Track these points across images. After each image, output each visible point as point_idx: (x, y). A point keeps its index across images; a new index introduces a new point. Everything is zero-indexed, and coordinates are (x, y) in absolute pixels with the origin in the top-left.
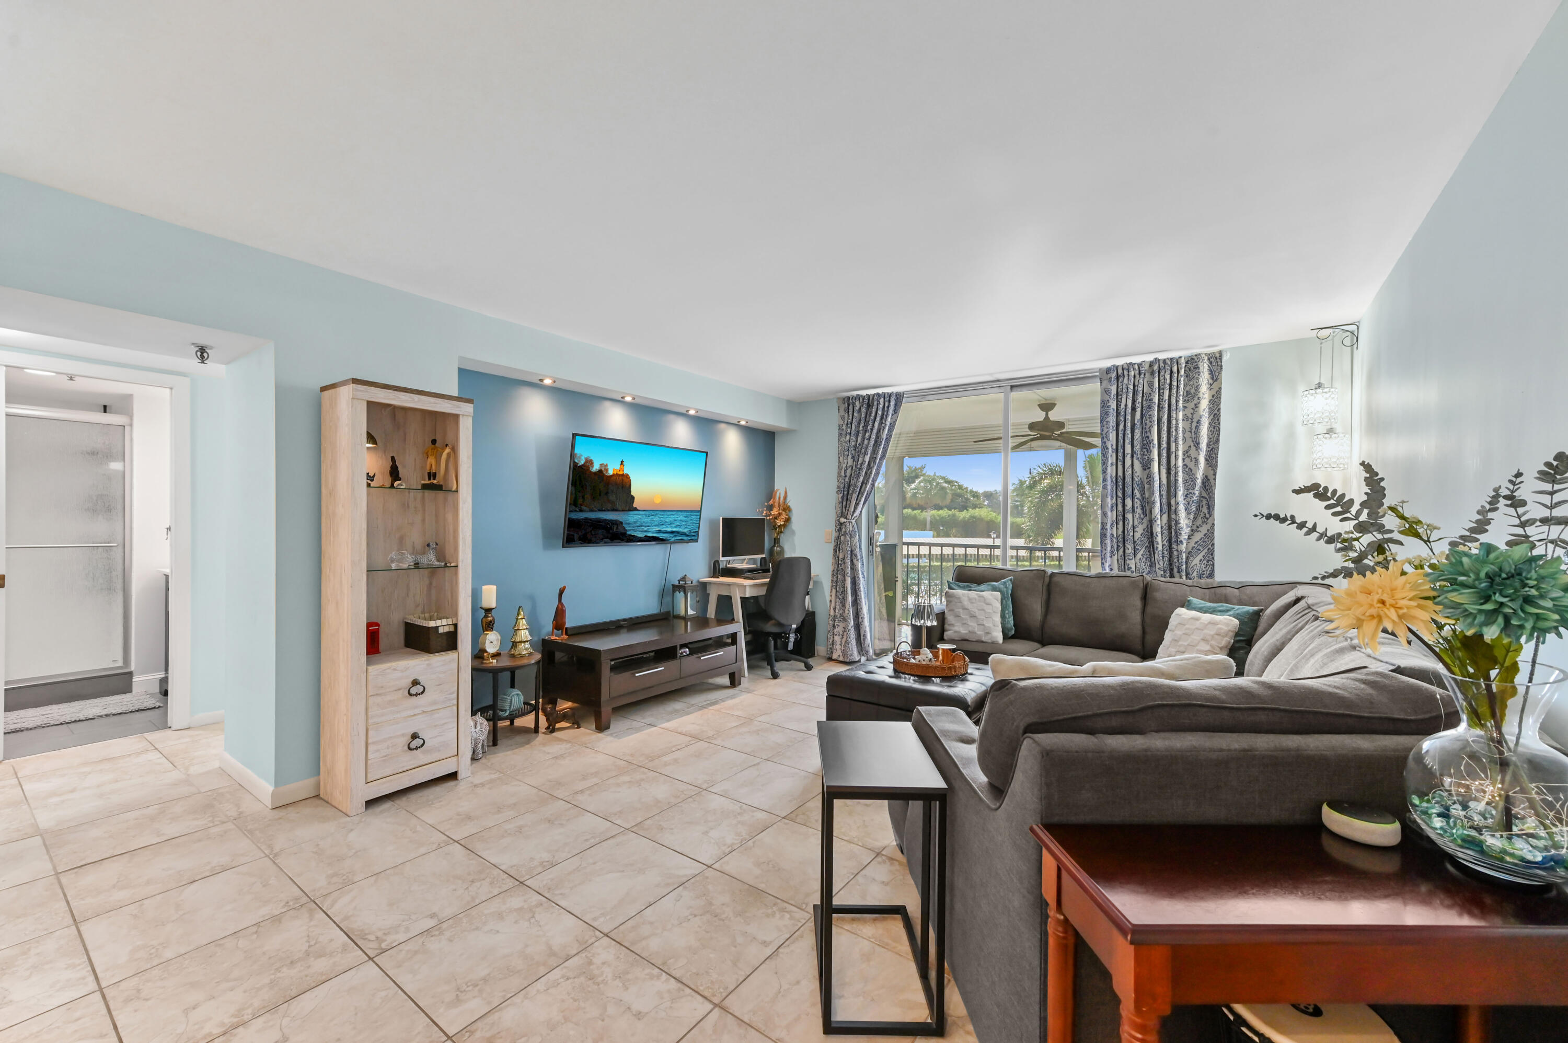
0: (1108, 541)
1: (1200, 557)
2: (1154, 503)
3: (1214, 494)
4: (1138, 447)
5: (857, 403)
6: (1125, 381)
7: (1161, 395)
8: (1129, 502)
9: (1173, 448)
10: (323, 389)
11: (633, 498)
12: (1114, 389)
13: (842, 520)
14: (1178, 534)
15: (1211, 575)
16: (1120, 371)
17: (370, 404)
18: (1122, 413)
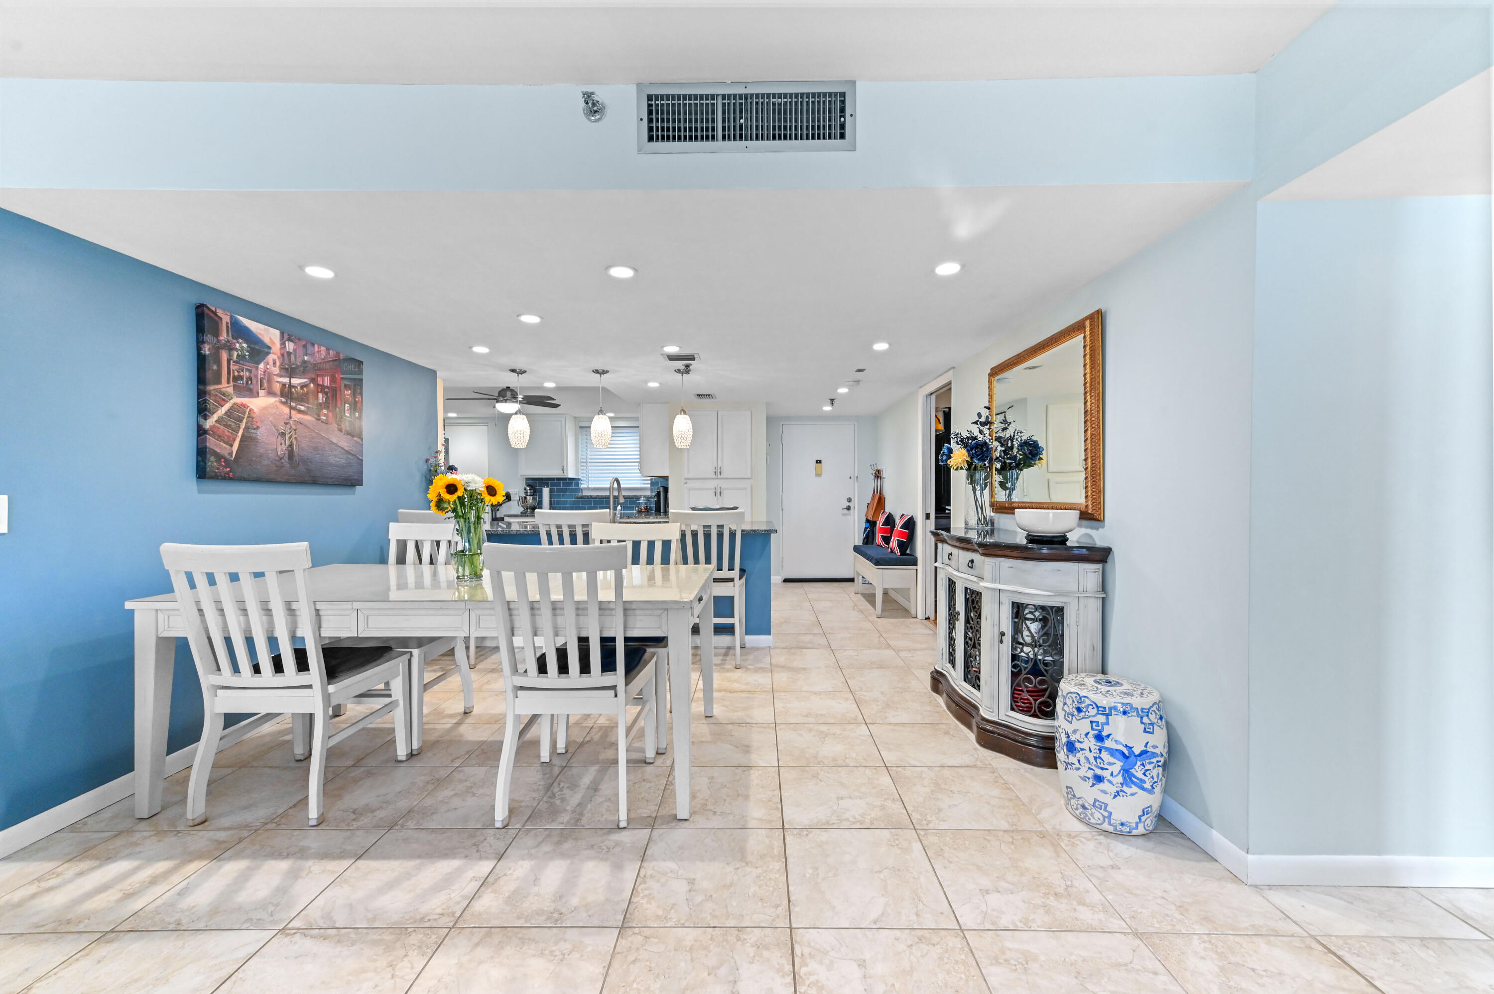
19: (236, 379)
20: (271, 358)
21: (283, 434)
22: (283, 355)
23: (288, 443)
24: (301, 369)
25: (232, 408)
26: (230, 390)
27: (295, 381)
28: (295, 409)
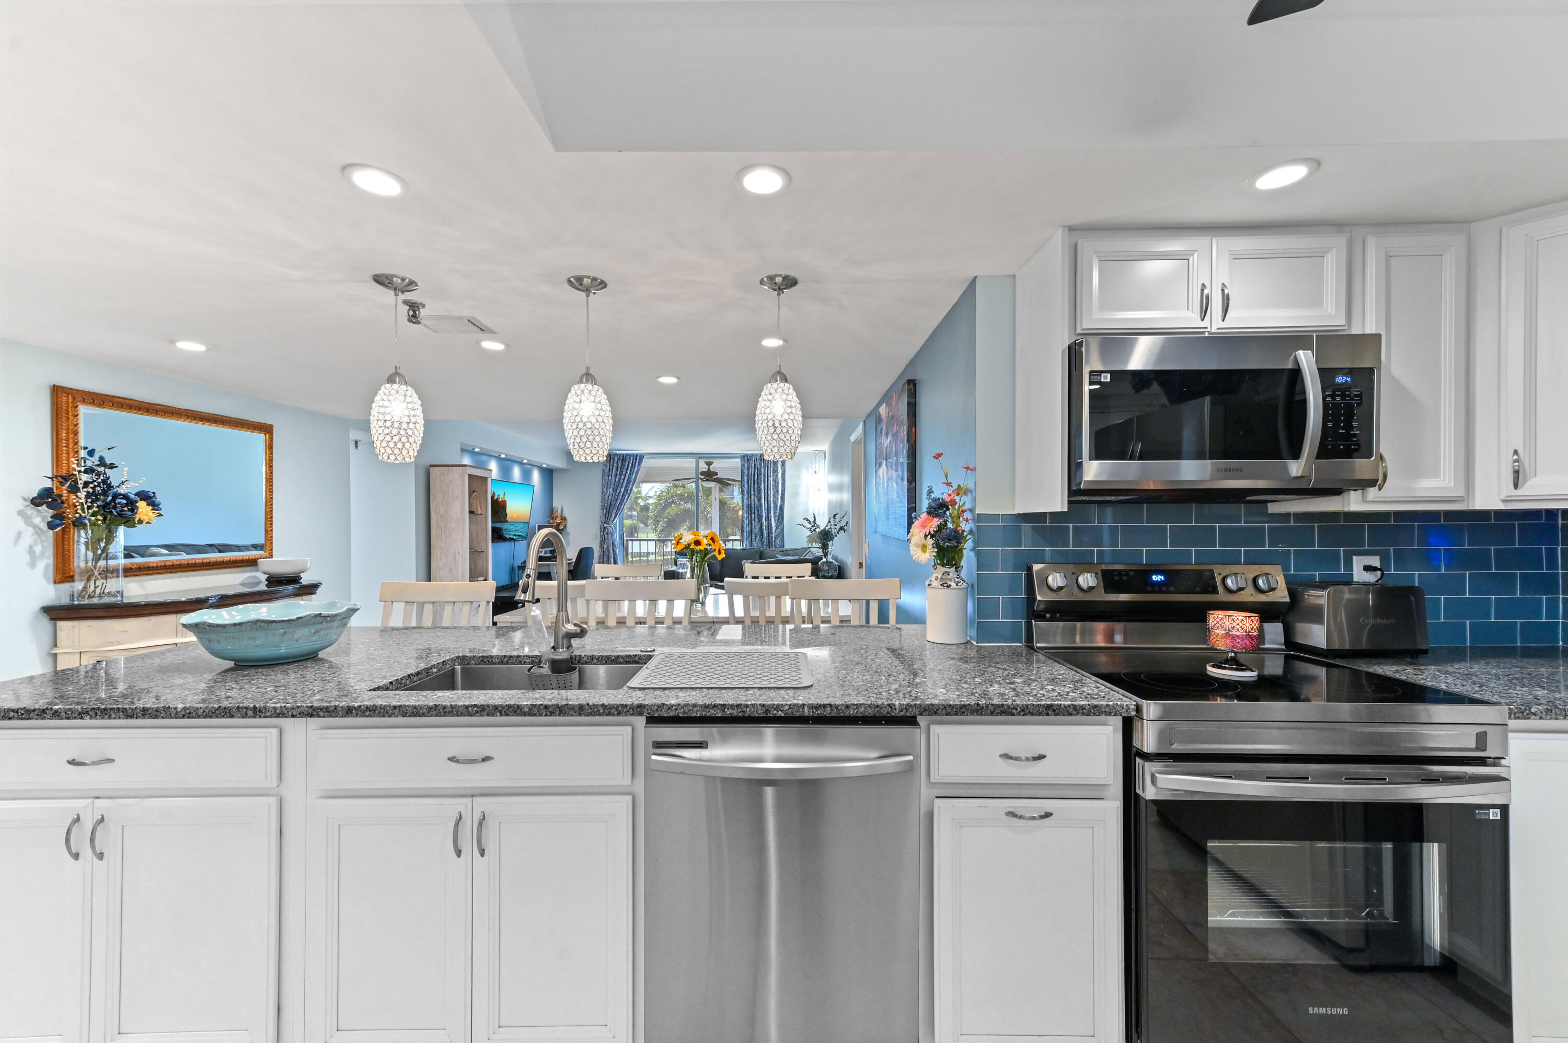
0: (745, 534)
1: (779, 539)
3: (784, 512)
4: (756, 492)
5: (616, 458)
6: (751, 462)
8: (753, 515)
9: (769, 492)
10: (431, 466)
11: (506, 514)
12: (746, 464)
13: (606, 525)
14: (771, 529)
15: (783, 547)
16: (749, 457)
17: (470, 476)
18: (750, 475)
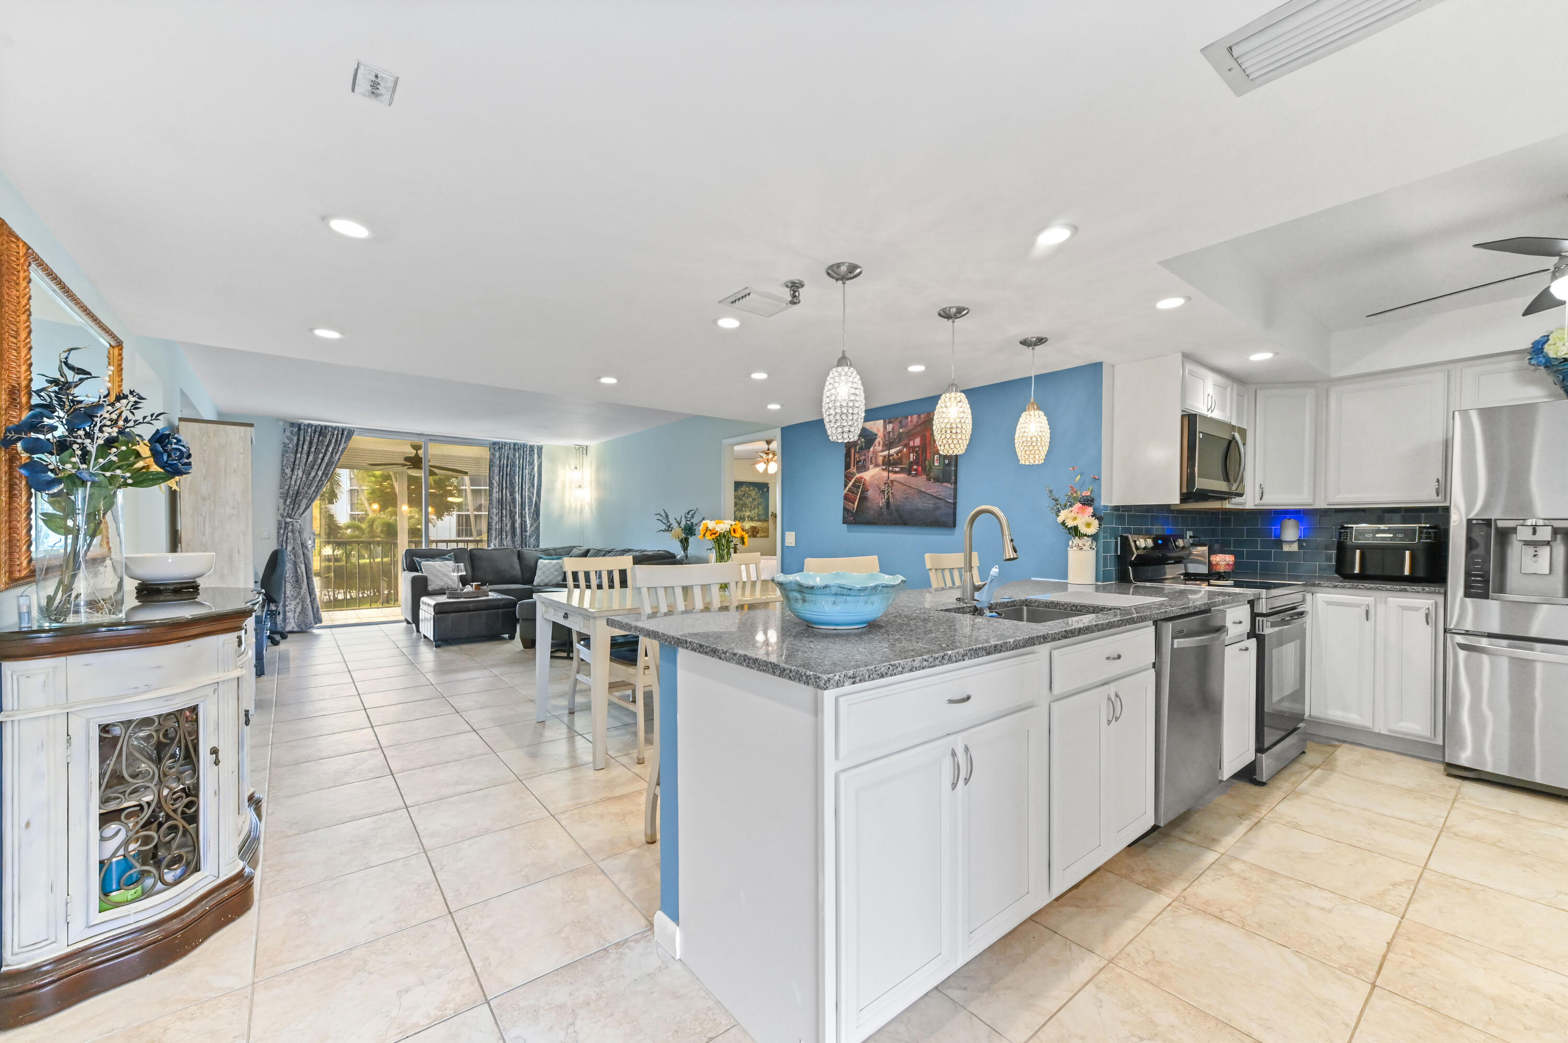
0: (494, 532)
1: (534, 538)
2: (516, 513)
3: (539, 509)
4: (508, 485)
5: (308, 430)
6: (503, 451)
7: (519, 461)
8: (504, 511)
9: (524, 487)
12: (497, 454)
13: (288, 520)
14: (526, 527)
15: (538, 546)
16: (501, 446)
18: (502, 467)
19: (858, 462)
20: (877, 442)
21: (883, 491)
22: (884, 436)
23: (886, 497)
24: (897, 440)
25: (855, 481)
26: (855, 470)
27: (892, 451)
28: (892, 471)
